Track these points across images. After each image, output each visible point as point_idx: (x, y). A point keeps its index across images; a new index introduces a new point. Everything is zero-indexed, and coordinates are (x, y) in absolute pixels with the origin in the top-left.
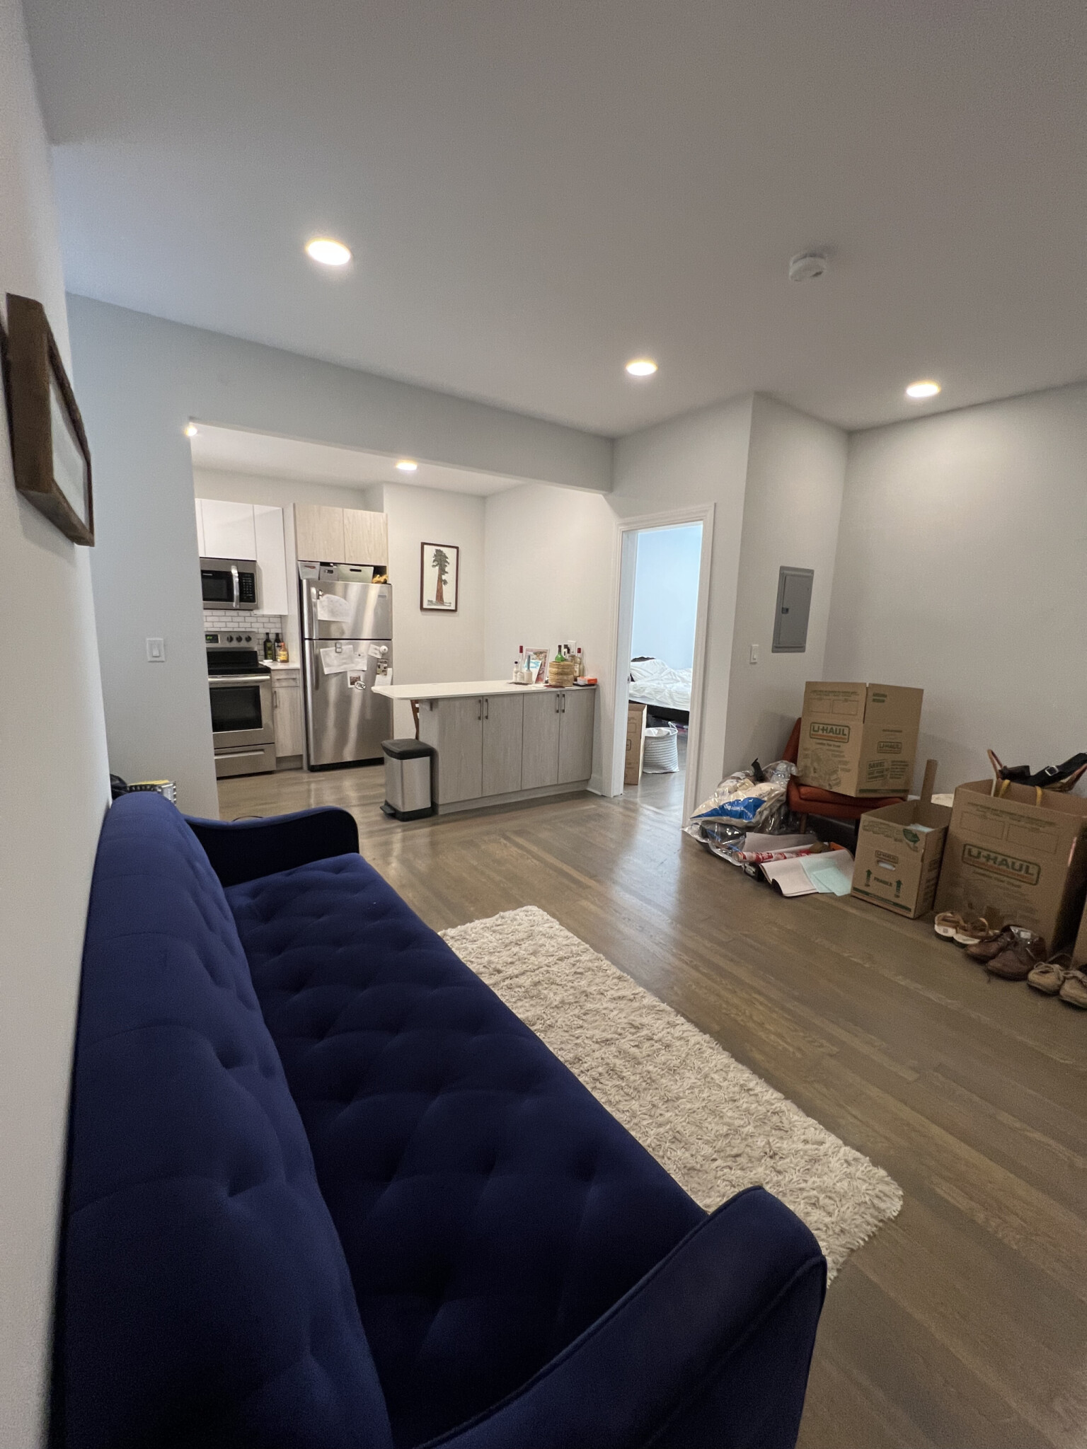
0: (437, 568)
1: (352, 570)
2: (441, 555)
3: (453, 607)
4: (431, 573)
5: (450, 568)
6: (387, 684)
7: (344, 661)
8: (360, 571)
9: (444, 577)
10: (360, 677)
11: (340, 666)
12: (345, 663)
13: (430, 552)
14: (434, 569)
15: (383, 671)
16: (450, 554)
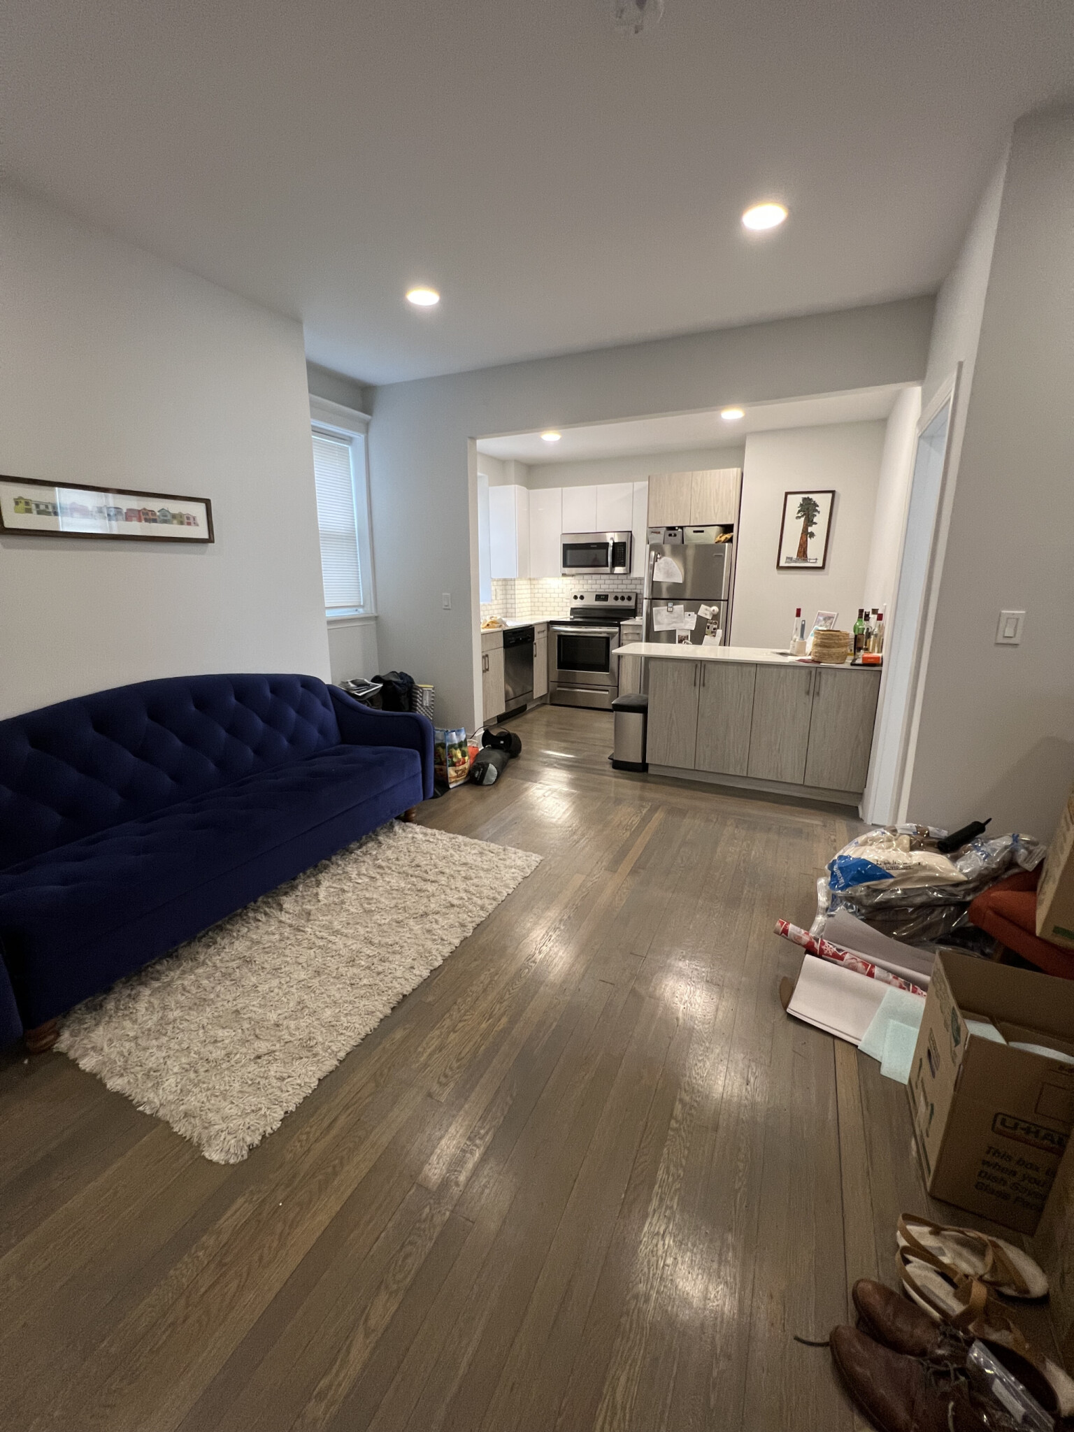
0: (803, 519)
1: (695, 532)
2: (810, 504)
3: (820, 564)
4: (795, 526)
5: (821, 519)
6: (716, 645)
7: (674, 620)
8: (702, 531)
9: (810, 529)
10: (688, 636)
11: (669, 624)
12: (675, 622)
13: (795, 502)
14: (799, 520)
15: (712, 632)
16: (823, 501)
